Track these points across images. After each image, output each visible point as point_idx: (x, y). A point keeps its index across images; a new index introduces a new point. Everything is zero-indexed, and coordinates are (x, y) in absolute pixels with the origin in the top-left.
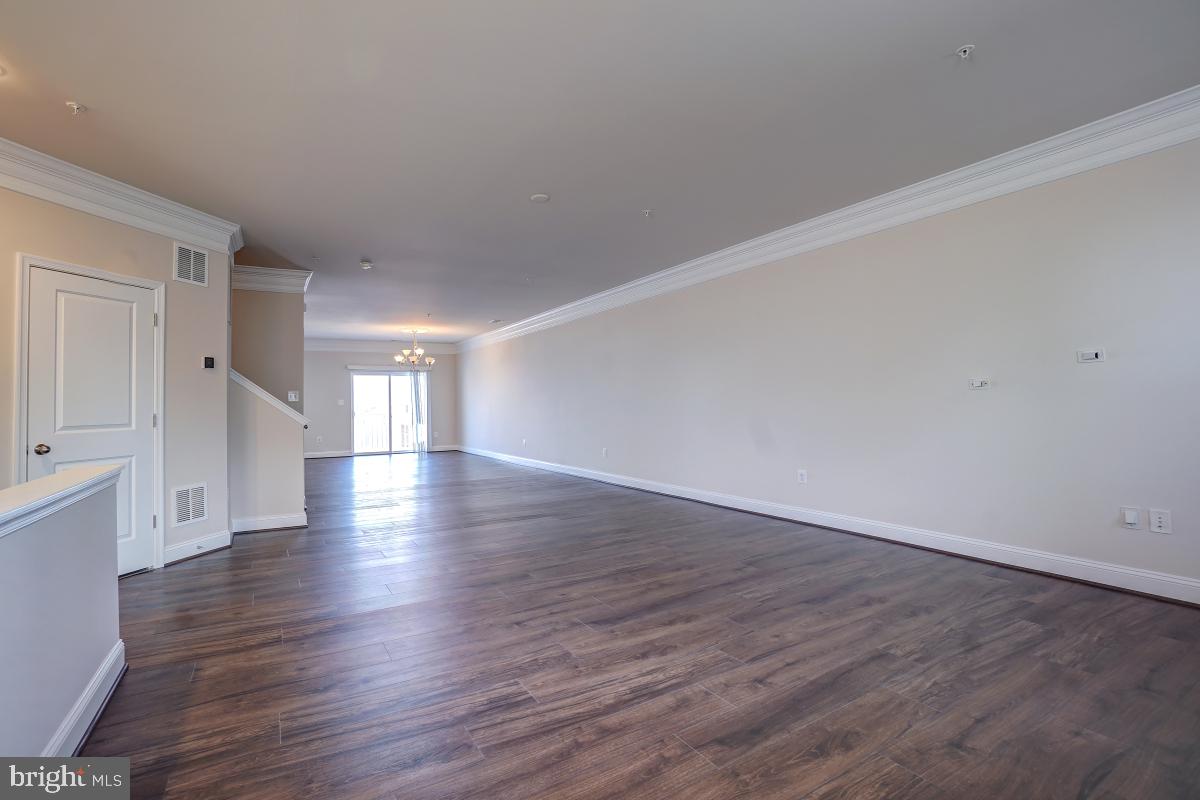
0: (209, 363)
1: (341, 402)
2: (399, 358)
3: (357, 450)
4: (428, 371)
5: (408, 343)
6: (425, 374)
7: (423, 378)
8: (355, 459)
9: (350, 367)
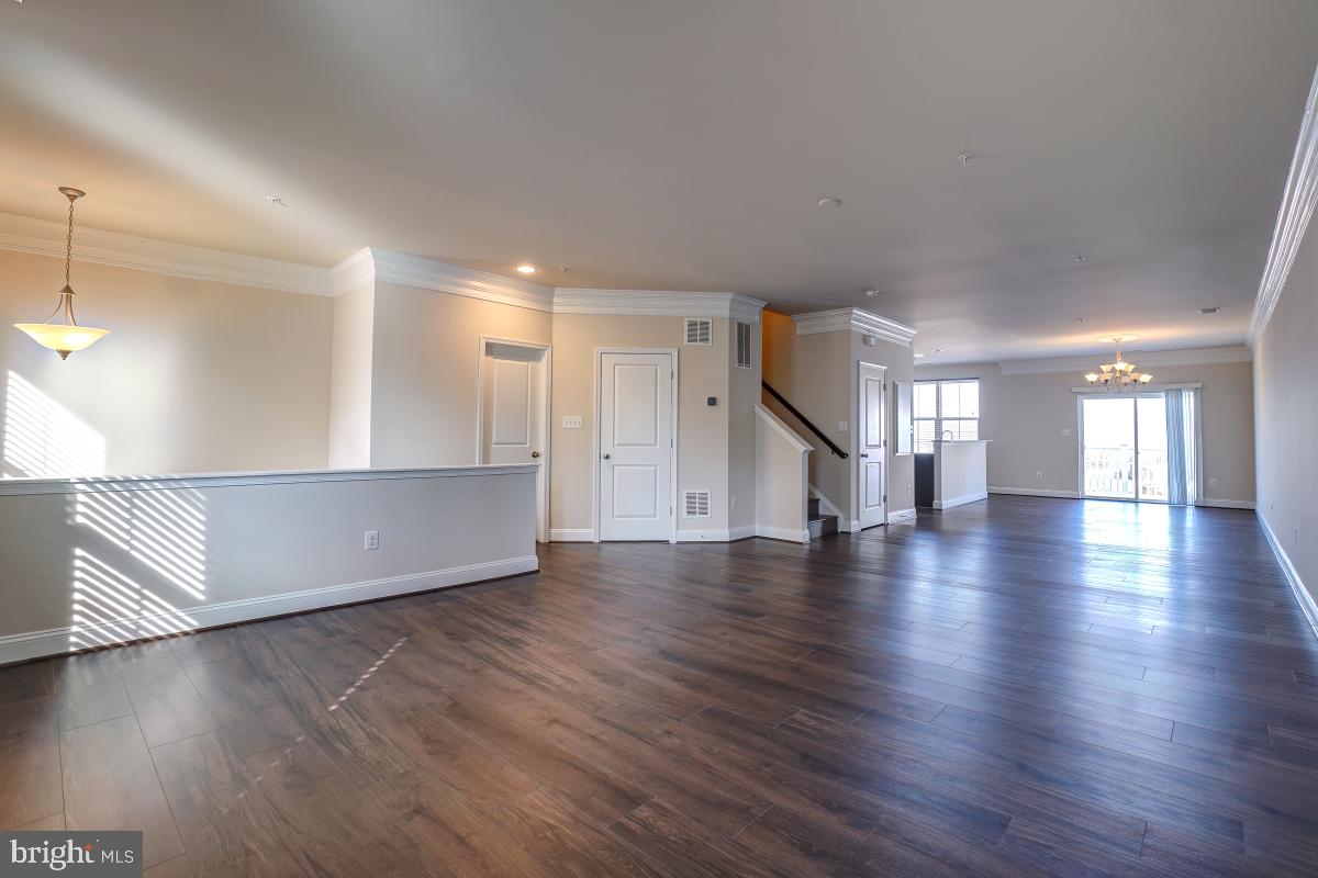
0: (712, 402)
1: (1066, 432)
2: (1092, 377)
3: (1088, 492)
4: (1196, 390)
5: (1107, 355)
6: (1192, 394)
7: (1189, 402)
8: (1087, 503)
9: (1074, 390)
